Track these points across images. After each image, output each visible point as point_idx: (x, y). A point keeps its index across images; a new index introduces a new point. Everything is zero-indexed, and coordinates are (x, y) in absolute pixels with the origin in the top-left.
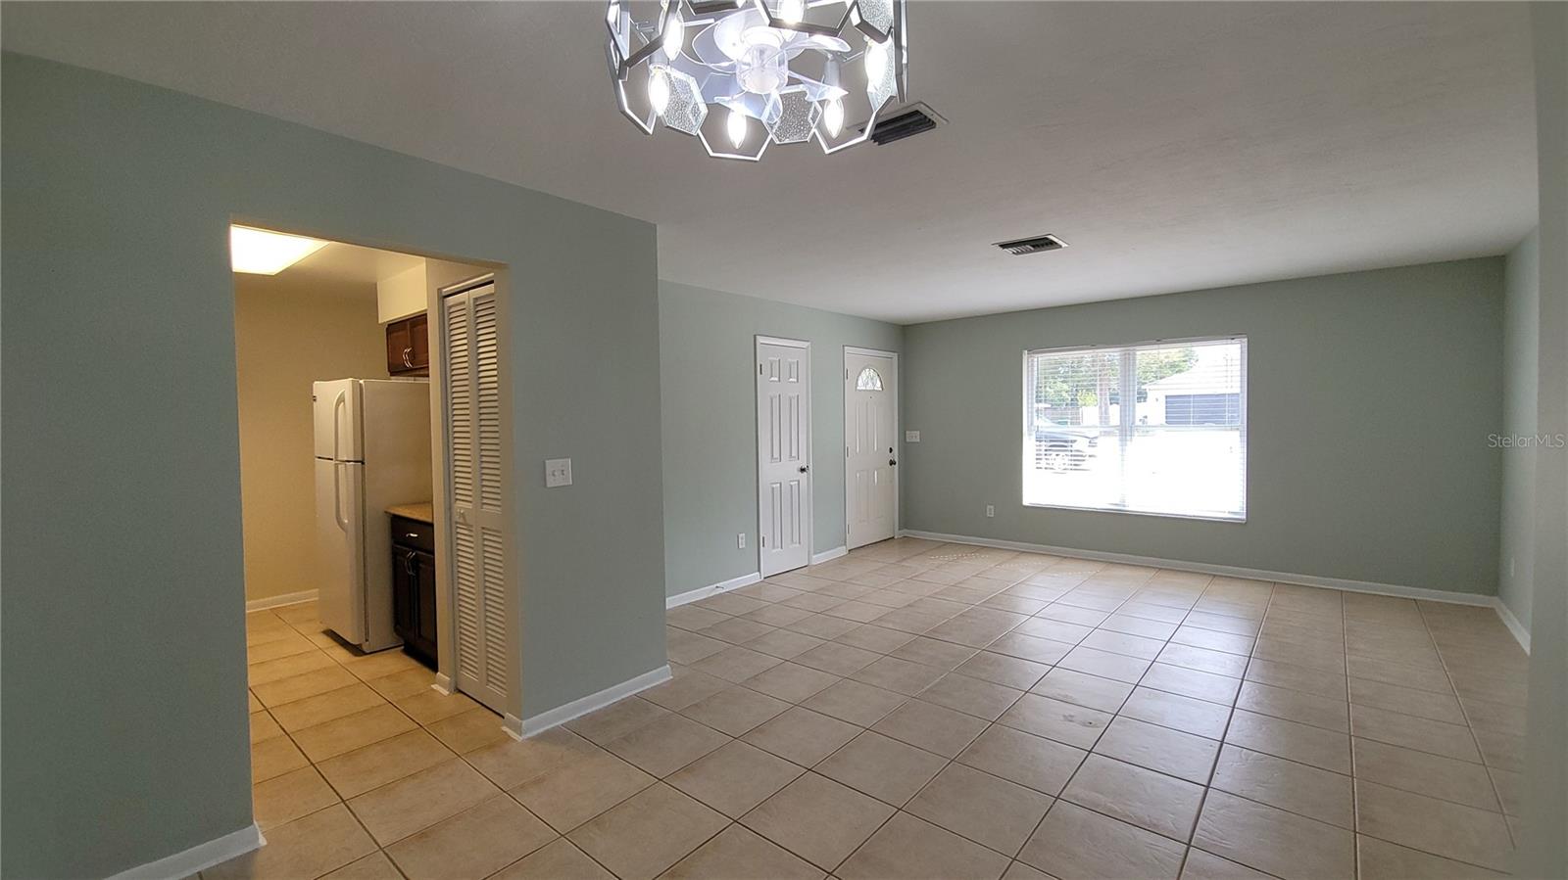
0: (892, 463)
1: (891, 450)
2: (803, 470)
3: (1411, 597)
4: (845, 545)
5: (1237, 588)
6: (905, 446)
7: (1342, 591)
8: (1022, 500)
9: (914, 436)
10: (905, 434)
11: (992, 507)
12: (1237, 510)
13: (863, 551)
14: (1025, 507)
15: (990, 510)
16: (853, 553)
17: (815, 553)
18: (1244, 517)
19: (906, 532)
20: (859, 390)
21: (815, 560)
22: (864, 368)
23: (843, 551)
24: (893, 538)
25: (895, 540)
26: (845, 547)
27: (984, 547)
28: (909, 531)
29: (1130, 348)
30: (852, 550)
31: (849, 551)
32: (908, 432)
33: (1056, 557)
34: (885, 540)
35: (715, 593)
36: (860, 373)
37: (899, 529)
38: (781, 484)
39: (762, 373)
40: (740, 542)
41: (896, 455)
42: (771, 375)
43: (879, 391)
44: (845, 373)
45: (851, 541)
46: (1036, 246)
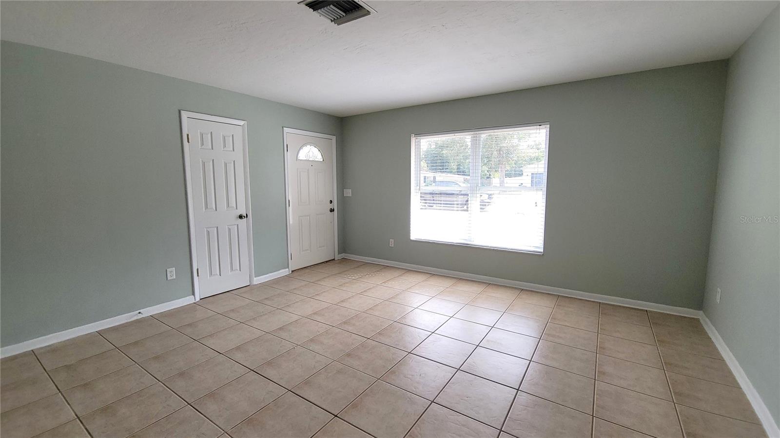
0: (332, 210)
1: (331, 202)
2: (241, 217)
4: (288, 267)
5: (534, 300)
6: (343, 201)
7: (600, 303)
8: (410, 236)
9: (348, 193)
10: (343, 191)
11: (393, 240)
12: (539, 245)
13: (303, 271)
14: (413, 241)
15: (392, 242)
16: (295, 273)
17: (255, 277)
18: (542, 250)
19: (343, 255)
20: (301, 160)
21: (257, 280)
22: (305, 145)
23: (284, 272)
24: (334, 259)
25: (334, 261)
26: (287, 269)
27: (388, 266)
28: (346, 254)
29: (477, 132)
30: (294, 271)
31: (292, 271)
32: (344, 190)
33: (429, 276)
34: (327, 262)
35: (136, 318)
36: (301, 148)
37: (338, 254)
38: (217, 228)
39: (190, 141)
40: (169, 275)
41: (335, 205)
42: (203, 144)
43: (321, 161)
44: (284, 148)
45: (293, 266)
46: (346, 11)
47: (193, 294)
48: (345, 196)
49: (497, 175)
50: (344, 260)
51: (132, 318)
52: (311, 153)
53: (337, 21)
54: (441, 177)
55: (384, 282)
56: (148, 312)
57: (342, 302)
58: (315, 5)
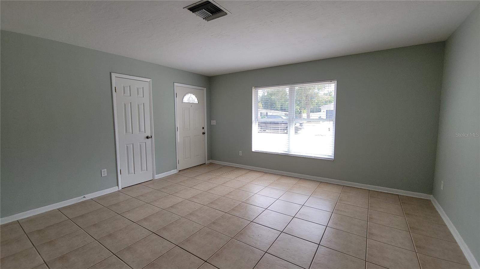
0: (204, 133)
1: (203, 128)
2: (147, 137)
3: (397, 194)
4: (177, 168)
5: (328, 188)
6: (210, 127)
7: (369, 190)
8: (252, 149)
9: (214, 122)
10: (211, 122)
11: (241, 152)
12: (331, 155)
13: (185, 171)
14: (253, 152)
16: (181, 173)
17: (156, 174)
18: (333, 158)
19: (211, 161)
20: (185, 103)
21: (157, 177)
22: (187, 93)
23: (174, 172)
24: (205, 164)
25: (205, 165)
26: (176, 170)
27: (238, 168)
29: (293, 86)
31: (179, 171)
33: (263, 173)
34: (200, 165)
35: (82, 200)
36: (185, 95)
37: (208, 160)
38: (133, 144)
39: (117, 91)
40: (102, 173)
41: (206, 130)
42: (124, 93)
43: (197, 103)
44: (175, 95)
45: (180, 167)
46: (212, 13)
47: (118, 185)
48: (211, 124)
49: (305, 111)
50: (211, 164)
51: (79, 200)
52: (191, 98)
53: (207, 18)
54: (271, 113)
55: (236, 178)
56: (89, 196)
57: (210, 190)
58: (194, 9)
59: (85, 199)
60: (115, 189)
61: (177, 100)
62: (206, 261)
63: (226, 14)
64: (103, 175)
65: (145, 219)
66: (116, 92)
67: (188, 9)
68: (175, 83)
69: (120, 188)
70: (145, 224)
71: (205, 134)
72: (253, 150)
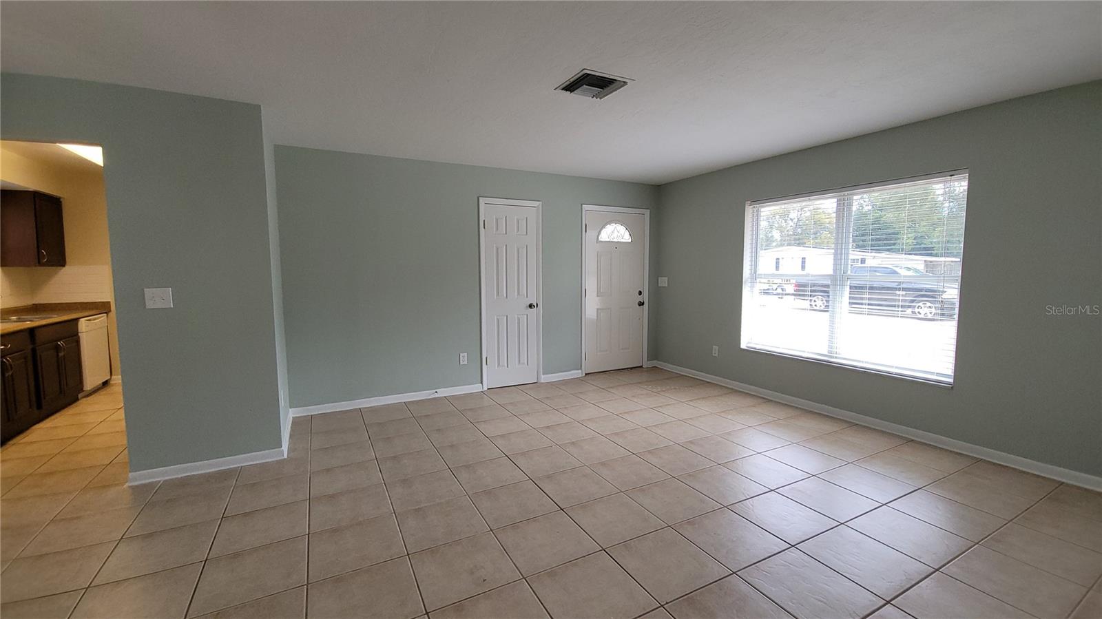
0: (641, 304)
1: (640, 293)
2: (531, 306)
4: (581, 369)
5: (920, 457)
6: (657, 293)
8: (740, 344)
9: (664, 282)
10: (658, 280)
11: (717, 348)
13: (599, 375)
14: (744, 350)
15: (715, 350)
16: (589, 377)
17: (545, 374)
18: (951, 380)
19: (654, 363)
20: (602, 242)
21: (545, 379)
22: (609, 223)
23: (577, 374)
24: (641, 367)
25: (641, 369)
26: (580, 371)
27: (708, 382)
28: (659, 362)
29: (846, 193)
30: (588, 374)
31: (586, 374)
32: (660, 278)
33: (760, 400)
34: (631, 368)
35: (433, 396)
36: (603, 227)
37: (648, 360)
38: (507, 317)
39: (486, 227)
40: (461, 361)
41: (645, 298)
42: (497, 229)
43: (629, 243)
44: (581, 229)
45: (588, 366)
46: (602, 87)
47: (482, 383)
48: (659, 285)
50: (655, 369)
51: (430, 395)
52: (616, 233)
54: (875, 259)
55: (691, 401)
56: (443, 392)
57: (625, 413)
58: (571, 87)
59: (436, 396)
60: (476, 388)
61: (590, 236)
62: (562, 509)
63: (625, 83)
64: (461, 363)
65: (503, 436)
66: (484, 228)
67: (562, 89)
68: (583, 206)
69: (485, 389)
70: (500, 442)
71: (643, 304)
72: (744, 345)
